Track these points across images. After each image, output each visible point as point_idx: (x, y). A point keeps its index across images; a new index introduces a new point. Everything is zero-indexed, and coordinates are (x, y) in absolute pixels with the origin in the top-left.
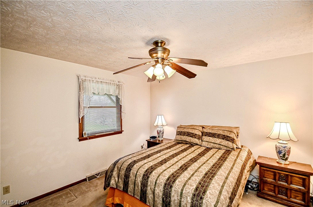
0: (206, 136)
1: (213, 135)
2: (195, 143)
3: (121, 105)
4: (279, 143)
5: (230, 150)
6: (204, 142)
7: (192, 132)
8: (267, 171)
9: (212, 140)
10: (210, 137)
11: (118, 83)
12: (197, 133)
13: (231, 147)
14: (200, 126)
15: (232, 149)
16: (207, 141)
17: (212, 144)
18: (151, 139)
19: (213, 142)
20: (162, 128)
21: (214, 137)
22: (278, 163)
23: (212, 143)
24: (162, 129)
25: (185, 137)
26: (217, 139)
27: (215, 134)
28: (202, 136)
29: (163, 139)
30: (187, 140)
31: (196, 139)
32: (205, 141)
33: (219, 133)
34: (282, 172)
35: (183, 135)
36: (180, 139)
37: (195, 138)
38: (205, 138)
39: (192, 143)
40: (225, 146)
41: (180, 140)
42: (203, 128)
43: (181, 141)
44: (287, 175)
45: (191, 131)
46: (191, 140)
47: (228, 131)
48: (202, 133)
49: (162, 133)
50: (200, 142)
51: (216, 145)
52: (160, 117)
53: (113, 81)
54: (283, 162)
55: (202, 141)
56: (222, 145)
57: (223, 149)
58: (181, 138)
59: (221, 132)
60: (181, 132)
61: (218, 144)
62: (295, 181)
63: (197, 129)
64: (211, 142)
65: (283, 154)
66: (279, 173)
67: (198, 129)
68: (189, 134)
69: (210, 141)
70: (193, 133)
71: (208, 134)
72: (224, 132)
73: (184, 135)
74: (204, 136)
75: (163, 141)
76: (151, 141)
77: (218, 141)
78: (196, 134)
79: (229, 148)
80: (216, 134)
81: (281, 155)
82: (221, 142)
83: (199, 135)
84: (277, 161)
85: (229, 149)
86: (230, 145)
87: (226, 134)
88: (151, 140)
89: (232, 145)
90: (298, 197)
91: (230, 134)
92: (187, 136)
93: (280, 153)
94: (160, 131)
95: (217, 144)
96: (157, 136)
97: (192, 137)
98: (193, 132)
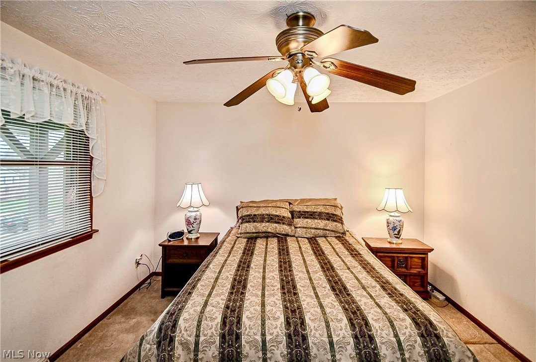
0: (299, 217)
1: (311, 215)
2: (283, 233)
3: (92, 158)
4: (391, 216)
5: (340, 236)
6: (298, 229)
7: (277, 214)
8: (384, 258)
9: (312, 223)
10: (307, 220)
11: (87, 94)
12: (286, 215)
13: (342, 231)
14: (286, 201)
15: (343, 233)
16: (304, 228)
17: (313, 231)
18: (172, 240)
19: (313, 226)
20: (198, 211)
21: (315, 218)
22: (390, 243)
23: (313, 228)
24: (198, 213)
25: (264, 224)
26: (319, 221)
27: (314, 212)
28: (293, 218)
29: (199, 235)
30: (269, 230)
31: (285, 226)
32: (300, 227)
33: (319, 210)
34: (402, 255)
35: (260, 221)
36: (254, 231)
37: (284, 223)
38: (299, 222)
39: (279, 234)
40: (332, 231)
41: (253, 233)
42: (290, 204)
43: (256, 233)
44: (406, 257)
45: (274, 212)
46: (276, 228)
47: (331, 206)
48: (292, 213)
49: (198, 221)
50: (292, 231)
51: (319, 231)
52: (195, 186)
53: (73, 85)
54: (395, 241)
55: (296, 228)
56: (329, 230)
57: (329, 235)
58: (255, 228)
59: (321, 209)
60: (255, 215)
61: (322, 229)
62: (414, 263)
63: (283, 208)
64: (310, 228)
65: (398, 230)
66: (398, 257)
67: (283, 206)
68: (272, 218)
69: (310, 226)
70: (278, 216)
71: (302, 214)
72: (326, 207)
73: (263, 222)
74: (296, 218)
75: (199, 240)
76: (170, 243)
77: (321, 223)
78: (284, 217)
79: (339, 233)
80: (316, 212)
81: (396, 232)
82: (326, 225)
83: (289, 218)
84: (389, 240)
85: (338, 235)
86: (340, 228)
87: (331, 210)
88: (170, 241)
89: (341, 228)
90: (417, 282)
91: (335, 211)
92: (268, 221)
93: (395, 230)
94: (195, 219)
95: (320, 229)
96: (186, 231)
97: (278, 223)
98: (279, 213)
